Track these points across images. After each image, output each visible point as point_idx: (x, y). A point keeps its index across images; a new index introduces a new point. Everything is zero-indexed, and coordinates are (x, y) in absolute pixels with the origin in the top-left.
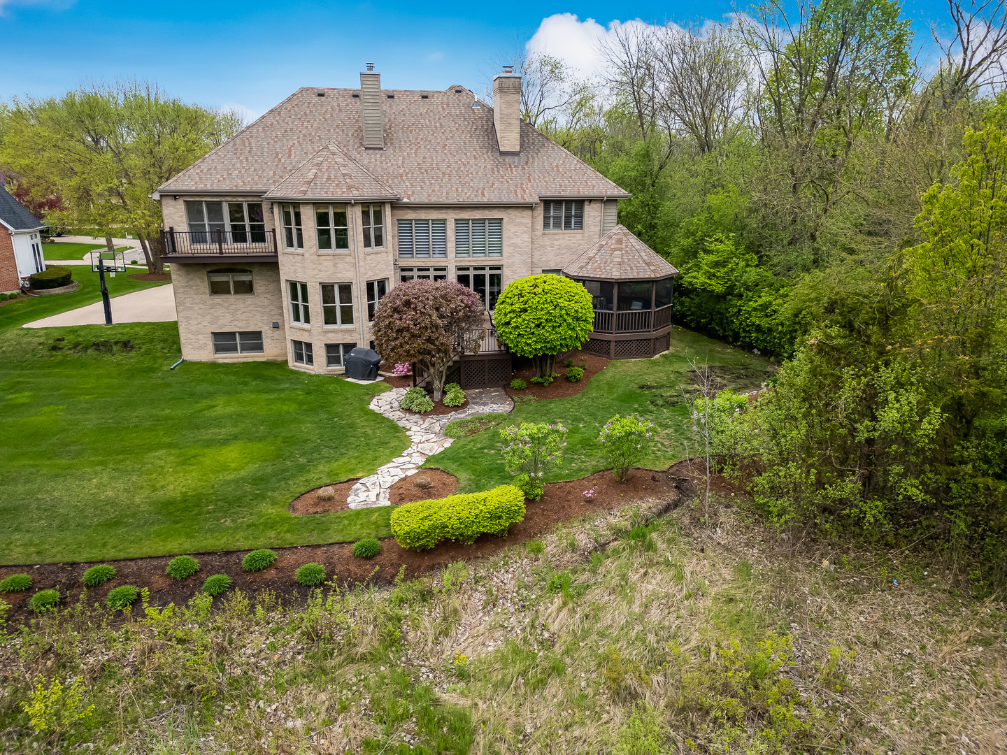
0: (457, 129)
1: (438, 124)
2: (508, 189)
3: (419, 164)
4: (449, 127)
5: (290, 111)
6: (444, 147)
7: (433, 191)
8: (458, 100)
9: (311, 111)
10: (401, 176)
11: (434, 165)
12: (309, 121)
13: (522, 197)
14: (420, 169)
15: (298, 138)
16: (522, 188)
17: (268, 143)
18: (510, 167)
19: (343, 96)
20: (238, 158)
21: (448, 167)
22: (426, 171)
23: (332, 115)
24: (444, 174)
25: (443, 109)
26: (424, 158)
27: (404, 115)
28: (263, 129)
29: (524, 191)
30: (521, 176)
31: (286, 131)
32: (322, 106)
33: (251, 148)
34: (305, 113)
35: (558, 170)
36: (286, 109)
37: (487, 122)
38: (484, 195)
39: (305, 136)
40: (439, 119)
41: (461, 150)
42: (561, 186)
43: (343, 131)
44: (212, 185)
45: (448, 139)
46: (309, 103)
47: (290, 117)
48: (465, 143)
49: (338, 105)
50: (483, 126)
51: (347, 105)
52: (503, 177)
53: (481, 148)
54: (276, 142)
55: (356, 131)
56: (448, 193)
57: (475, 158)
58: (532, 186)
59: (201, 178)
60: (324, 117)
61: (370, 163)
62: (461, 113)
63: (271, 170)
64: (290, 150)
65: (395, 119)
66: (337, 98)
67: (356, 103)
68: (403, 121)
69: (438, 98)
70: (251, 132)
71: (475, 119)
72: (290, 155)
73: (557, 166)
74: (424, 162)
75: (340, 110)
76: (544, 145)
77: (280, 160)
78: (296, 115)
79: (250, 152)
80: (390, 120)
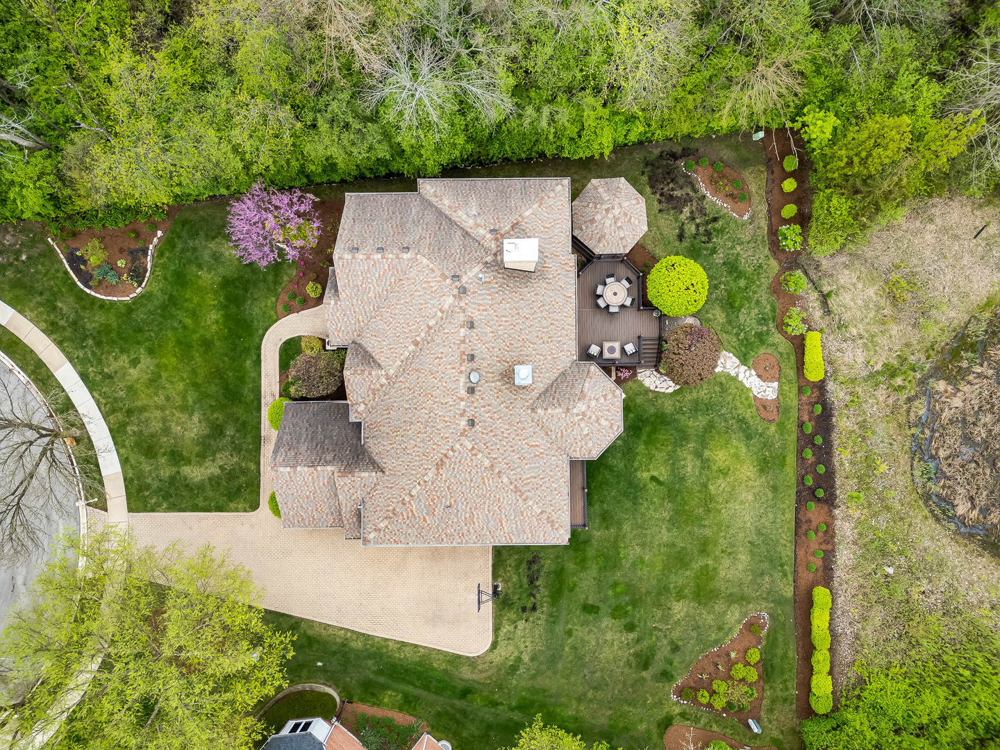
0: (508, 303)
1: (504, 319)
2: (564, 276)
3: (544, 343)
4: (506, 309)
5: (492, 450)
6: (527, 318)
7: (567, 335)
8: (474, 293)
9: (491, 431)
10: (554, 358)
11: (545, 330)
12: (503, 433)
13: (571, 267)
14: (548, 342)
15: (520, 440)
16: (564, 264)
17: (526, 464)
18: (543, 267)
19: (473, 402)
20: (541, 486)
21: (545, 319)
22: (550, 338)
23: (496, 412)
24: (552, 324)
25: (486, 310)
26: (537, 337)
27: (493, 348)
28: (512, 470)
29: (566, 264)
30: (553, 262)
31: (513, 451)
32: (485, 421)
33: (531, 477)
34: (494, 436)
35: (548, 228)
36: (489, 453)
37: (499, 273)
38: (570, 297)
39: (518, 435)
40: (497, 316)
41: (529, 305)
42: (562, 232)
43: (511, 403)
44: (565, 500)
45: (518, 313)
46: (483, 433)
47: (498, 449)
48: (522, 299)
49: (484, 407)
50: (503, 278)
51: (482, 399)
52: (555, 277)
53: (527, 287)
54: (524, 458)
55: (511, 392)
56: (569, 325)
57: (536, 294)
58: (563, 256)
59: (559, 510)
60: (498, 419)
61: (542, 382)
62: (490, 295)
63: (550, 459)
64: (532, 446)
65: (497, 357)
66: (475, 408)
67: (480, 391)
68: (499, 350)
69: (472, 313)
70: (516, 480)
71: (497, 283)
72: (537, 446)
73: (544, 228)
74: (542, 338)
75: (489, 405)
76: (524, 230)
77: (541, 453)
78: (496, 444)
79: (535, 478)
80: (499, 362)
